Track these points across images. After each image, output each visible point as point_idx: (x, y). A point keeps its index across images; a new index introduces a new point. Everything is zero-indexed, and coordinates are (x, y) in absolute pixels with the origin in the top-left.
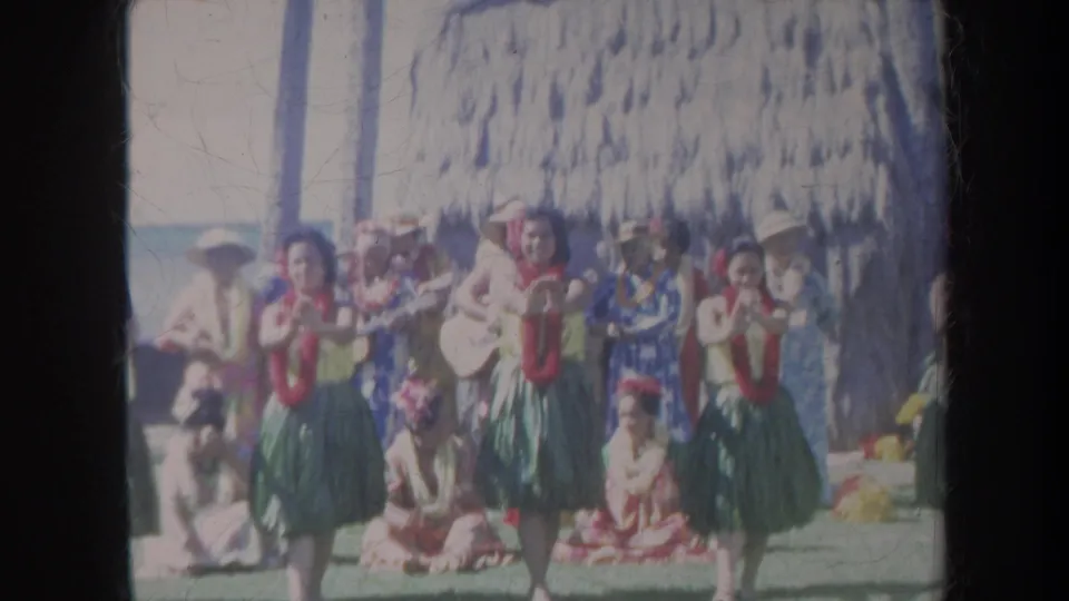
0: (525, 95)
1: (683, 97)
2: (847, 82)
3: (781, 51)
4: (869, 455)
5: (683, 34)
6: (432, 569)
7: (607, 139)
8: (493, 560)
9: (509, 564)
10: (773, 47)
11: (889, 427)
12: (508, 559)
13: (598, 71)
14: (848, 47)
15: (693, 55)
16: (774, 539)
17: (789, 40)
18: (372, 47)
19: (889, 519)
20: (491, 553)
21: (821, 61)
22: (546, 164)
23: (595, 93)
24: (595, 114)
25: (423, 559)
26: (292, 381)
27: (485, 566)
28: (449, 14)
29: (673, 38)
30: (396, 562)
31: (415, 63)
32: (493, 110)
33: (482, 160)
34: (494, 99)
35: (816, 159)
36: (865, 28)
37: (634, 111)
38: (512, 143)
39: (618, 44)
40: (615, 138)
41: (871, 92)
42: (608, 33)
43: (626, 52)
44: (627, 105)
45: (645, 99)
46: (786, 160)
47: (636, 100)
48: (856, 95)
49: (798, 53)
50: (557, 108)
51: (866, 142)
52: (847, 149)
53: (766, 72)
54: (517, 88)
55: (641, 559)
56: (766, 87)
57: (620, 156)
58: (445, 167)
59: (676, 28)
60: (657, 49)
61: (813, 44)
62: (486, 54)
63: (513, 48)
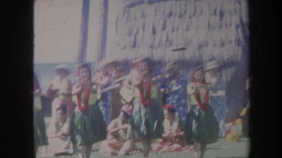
0: (146, 28)
1: (188, 29)
2: (231, 25)
3: (213, 17)
4: (233, 124)
5: (187, 12)
6: (118, 154)
7: (167, 40)
8: (134, 152)
9: (139, 153)
10: (211, 15)
11: (238, 117)
12: (138, 151)
13: (165, 22)
14: (231, 15)
15: (190, 18)
16: (208, 146)
17: (215, 13)
18: (105, 16)
19: (239, 141)
20: (134, 150)
21: (224, 19)
22: (152, 47)
23: (164, 28)
24: (165, 33)
25: (116, 152)
26: (82, 105)
27: (132, 154)
28: (126, 7)
29: (185, 13)
30: (109, 152)
31: (117, 20)
32: (137, 32)
33: (134, 46)
34: (138, 30)
35: (223, 45)
36: (235, 10)
37: (175, 32)
38: (143, 41)
39: (170, 15)
40: (170, 40)
41: (237, 27)
42: (167, 12)
43: (172, 17)
44: (173, 31)
45: (177, 29)
46: (215, 45)
47: (175, 30)
48: (233, 28)
49: (218, 17)
50: (154, 32)
51: (236, 40)
52: (231, 42)
53: (209, 22)
54: (144, 27)
55: (173, 151)
56: (209, 26)
57: (171, 44)
58: (125, 47)
59: (186, 11)
60: (181, 16)
61: (222, 14)
62: (136, 18)
63: (142, 16)
